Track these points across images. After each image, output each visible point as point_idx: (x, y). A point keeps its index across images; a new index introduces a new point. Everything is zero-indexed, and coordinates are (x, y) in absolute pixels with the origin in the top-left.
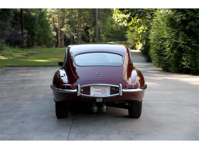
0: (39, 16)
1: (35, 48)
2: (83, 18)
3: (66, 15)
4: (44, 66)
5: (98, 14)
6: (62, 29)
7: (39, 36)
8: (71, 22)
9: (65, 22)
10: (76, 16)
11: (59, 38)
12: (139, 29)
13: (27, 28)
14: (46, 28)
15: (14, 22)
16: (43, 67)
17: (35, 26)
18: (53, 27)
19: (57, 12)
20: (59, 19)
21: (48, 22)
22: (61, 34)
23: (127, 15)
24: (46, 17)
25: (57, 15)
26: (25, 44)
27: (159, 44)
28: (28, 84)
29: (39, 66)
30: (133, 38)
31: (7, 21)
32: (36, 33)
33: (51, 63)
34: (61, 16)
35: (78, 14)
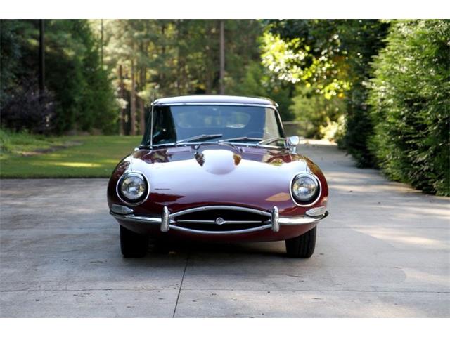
0: (84, 60)
1: (72, 135)
2: (189, 69)
3: (151, 61)
4: (85, 177)
5: (225, 58)
6: (140, 94)
7: (84, 109)
8: (161, 76)
9: (148, 76)
10: (172, 64)
11: (134, 114)
12: (327, 88)
13: (53, 87)
14: (100, 88)
15: (23, 71)
16: (83, 179)
17: (74, 82)
18: (119, 89)
19: (127, 52)
20: (133, 69)
21: (107, 75)
22: (138, 105)
23: (297, 55)
24: (102, 63)
25: (128, 62)
26: (47, 125)
27: (403, 116)
28: (24, 228)
29: (70, 177)
30: (308, 114)
31: (5, 69)
32: (77, 99)
33: (106, 170)
34: (138, 63)
35: (179, 60)
